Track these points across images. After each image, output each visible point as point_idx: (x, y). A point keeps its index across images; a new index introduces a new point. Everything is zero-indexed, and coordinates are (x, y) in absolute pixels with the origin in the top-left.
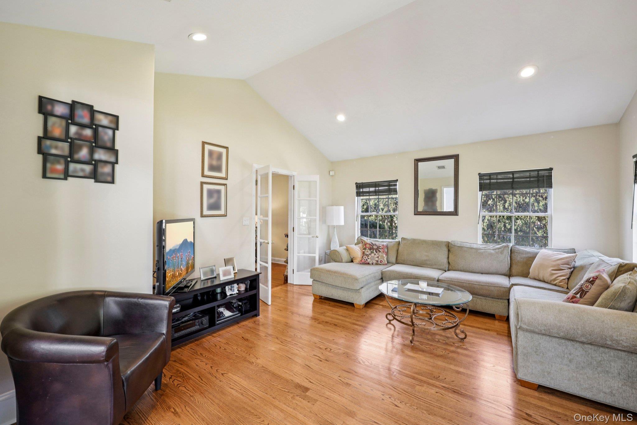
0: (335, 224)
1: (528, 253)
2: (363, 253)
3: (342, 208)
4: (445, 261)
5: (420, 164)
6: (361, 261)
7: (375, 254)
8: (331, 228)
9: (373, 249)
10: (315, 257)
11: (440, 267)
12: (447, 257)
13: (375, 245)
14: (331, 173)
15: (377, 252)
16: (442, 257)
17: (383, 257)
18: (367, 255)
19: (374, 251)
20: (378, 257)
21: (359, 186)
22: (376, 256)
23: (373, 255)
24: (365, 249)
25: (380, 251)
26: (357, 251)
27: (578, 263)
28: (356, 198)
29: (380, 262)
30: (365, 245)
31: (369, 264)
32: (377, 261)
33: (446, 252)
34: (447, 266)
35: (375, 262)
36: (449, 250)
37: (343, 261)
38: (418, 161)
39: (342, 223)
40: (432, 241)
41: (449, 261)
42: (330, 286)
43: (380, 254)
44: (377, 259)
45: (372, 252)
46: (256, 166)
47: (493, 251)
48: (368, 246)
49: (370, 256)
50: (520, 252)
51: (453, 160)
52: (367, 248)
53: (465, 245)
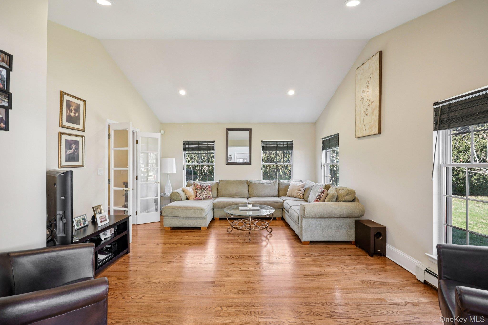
0: (169, 172)
1: (286, 184)
2: (196, 192)
3: (174, 160)
4: (247, 192)
5: (230, 132)
6: (195, 198)
7: (205, 192)
8: (165, 176)
9: (203, 189)
10: (157, 199)
11: (244, 197)
12: (248, 189)
13: (204, 186)
14: (162, 132)
15: (205, 191)
16: (245, 190)
17: (209, 193)
18: (199, 193)
19: (204, 190)
20: (207, 194)
21: (185, 143)
22: (205, 193)
23: (203, 193)
24: (197, 189)
25: (207, 190)
26: (191, 191)
27: (306, 187)
28: (184, 152)
29: (208, 197)
30: (197, 186)
31: (201, 199)
32: (207, 197)
33: (247, 187)
34: (248, 195)
35: (205, 197)
36: (248, 185)
37: (182, 199)
38: (228, 130)
39: (175, 171)
40: (239, 181)
41: (249, 192)
42: (180, 218)
43: (208, 191)
44: (206, 195)
45: (203, 191)
46: (109, 121)
47: (270, 184)
48: (199, 187)
49: (201, 194)
50: (282, 184)
51: (248, 132)
52: (199, 189)
53: (257, 182)
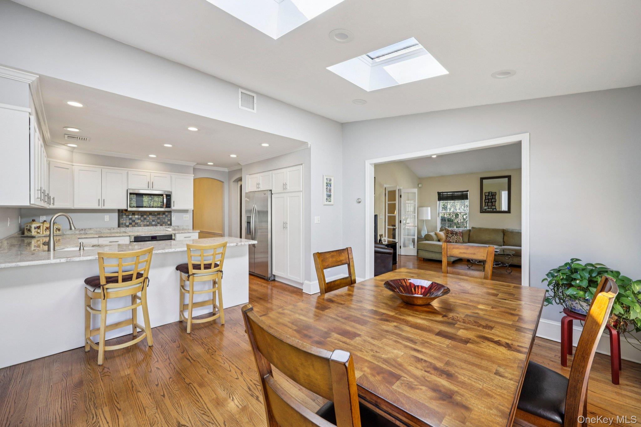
0: (425, 218)
2: (447, 236)
3: (429, 208)
4: (502, 240)
5: (484, 181)
6: (446, 240)
7: (455, 237)
8: (421, 222)
9: (453, 234)
10: (415, 238)
11: (498, 244)
12: (503, 238)
13: (454, 231)
14: (420, 186)
16: (500, 238)
17: (460, 238)
18: (449, 237)
20: (457, 238)
21: (440, 194)
22: (455, 238)
23: (453, 237)
24: (448, 234)
25: (458, 235)
26: (442, 234)
28: (438, 202)
29: (459, 241)
30: (448, 231)
31: (451, 242)
32: (456, 241)
33: (502, 235)
34: (503, 243)
35: (455, 241)
36: (504, 234)
37: (434, 240)
38: (482, 179)
39: (429, 218)
40: (493, 229)
41: (504, 240)
42: (430, 252)
43: (458, 236)
44: (456, 239)
45: (453, 236)
46: (385, 186)
48: (450, 232)
49: (452, 238)
51: (507, 179)
53: (514, 231)
